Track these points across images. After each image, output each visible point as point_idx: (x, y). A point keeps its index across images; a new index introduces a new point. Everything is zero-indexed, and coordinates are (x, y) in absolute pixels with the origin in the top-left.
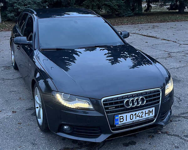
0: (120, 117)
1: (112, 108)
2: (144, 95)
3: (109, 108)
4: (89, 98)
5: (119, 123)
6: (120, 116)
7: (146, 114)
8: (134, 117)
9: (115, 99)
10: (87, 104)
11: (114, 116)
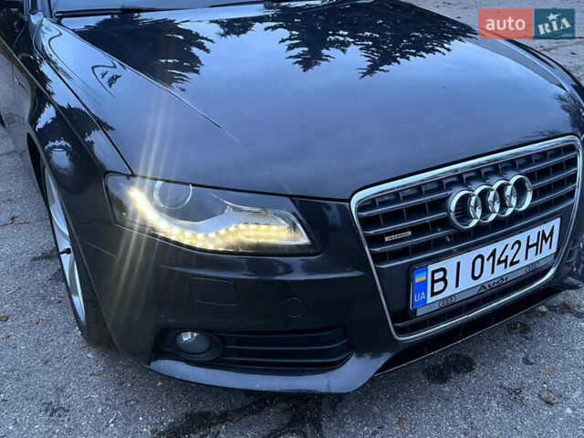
0: (433, 272)
1: (398, 235)
2: (522, 166)
3: (387, 239)
4: (290, 196)
5: (430, 300)
6: (432, 268)
7: (528, 247)
8: (488, 265)
9: (407, 192)
10: (279, 224)
11: (409, 272)
